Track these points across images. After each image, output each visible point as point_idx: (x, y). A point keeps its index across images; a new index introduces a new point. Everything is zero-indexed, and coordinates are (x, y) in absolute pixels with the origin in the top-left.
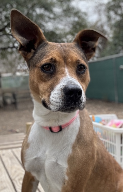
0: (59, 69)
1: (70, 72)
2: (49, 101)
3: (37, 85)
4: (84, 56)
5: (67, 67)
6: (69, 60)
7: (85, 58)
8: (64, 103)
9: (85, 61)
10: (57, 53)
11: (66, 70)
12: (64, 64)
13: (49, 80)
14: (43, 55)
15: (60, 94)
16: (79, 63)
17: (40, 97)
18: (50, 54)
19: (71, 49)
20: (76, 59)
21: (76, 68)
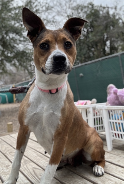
0: (51, 45)
1: (59, 47)
2: (45, 68)
3: (39, 59)
4: (71, 36)
5: (57, 44)
6: (59, 39)
7: (72, 38)
8: (53, 67)
9: (71, 40)
10: (50, 35)
11: (57, 46)
12: (55, 42)
13: (46, 54)
14: (42, 38)
15: (51, 61)
16: (65, 40)
17: (41, 66)
18: (46, 36)
19: (60, 32)
20: (63, 37)
21: (63, 44)
